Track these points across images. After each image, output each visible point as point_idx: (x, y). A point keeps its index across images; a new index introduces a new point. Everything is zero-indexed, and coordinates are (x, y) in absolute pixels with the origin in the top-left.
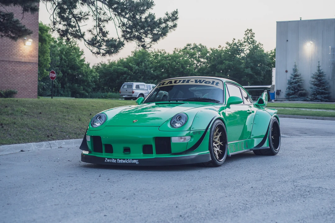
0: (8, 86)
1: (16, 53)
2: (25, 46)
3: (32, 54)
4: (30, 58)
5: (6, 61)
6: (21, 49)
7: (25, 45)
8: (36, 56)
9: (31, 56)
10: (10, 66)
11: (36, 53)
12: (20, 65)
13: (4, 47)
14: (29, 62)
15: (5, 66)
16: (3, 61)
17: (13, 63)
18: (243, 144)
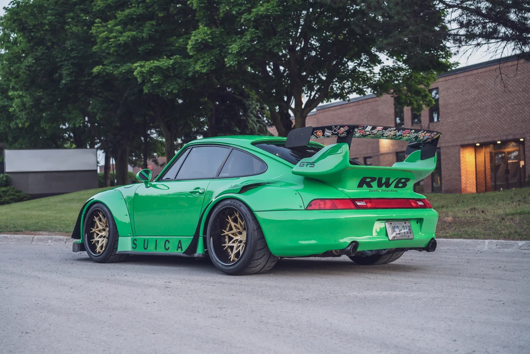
18: (169, 242)
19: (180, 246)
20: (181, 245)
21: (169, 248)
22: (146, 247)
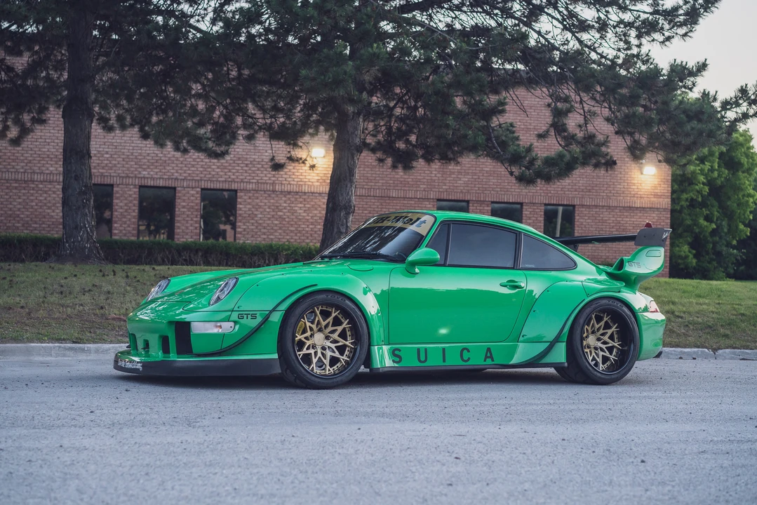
0: (607, 254)
1: (624, 190)
2: (642, 176)
3: (656, 191)
4: (652, 199)
5: (603, 206)
6: (633, 182)
7: (642, 174)
8: (666, 194)
9: (656, 195)
10: (611, 216)
11: (666, 189)
12: (632, 214)
13: (599, 180)
14: (650, 208)
15: (601, 216)
16: (596, 206)
17: (617, 211)
18: (468, 351)
19: (489, 355)
20: (491, 354)
21: (469, 359)
22: (423, 358)
